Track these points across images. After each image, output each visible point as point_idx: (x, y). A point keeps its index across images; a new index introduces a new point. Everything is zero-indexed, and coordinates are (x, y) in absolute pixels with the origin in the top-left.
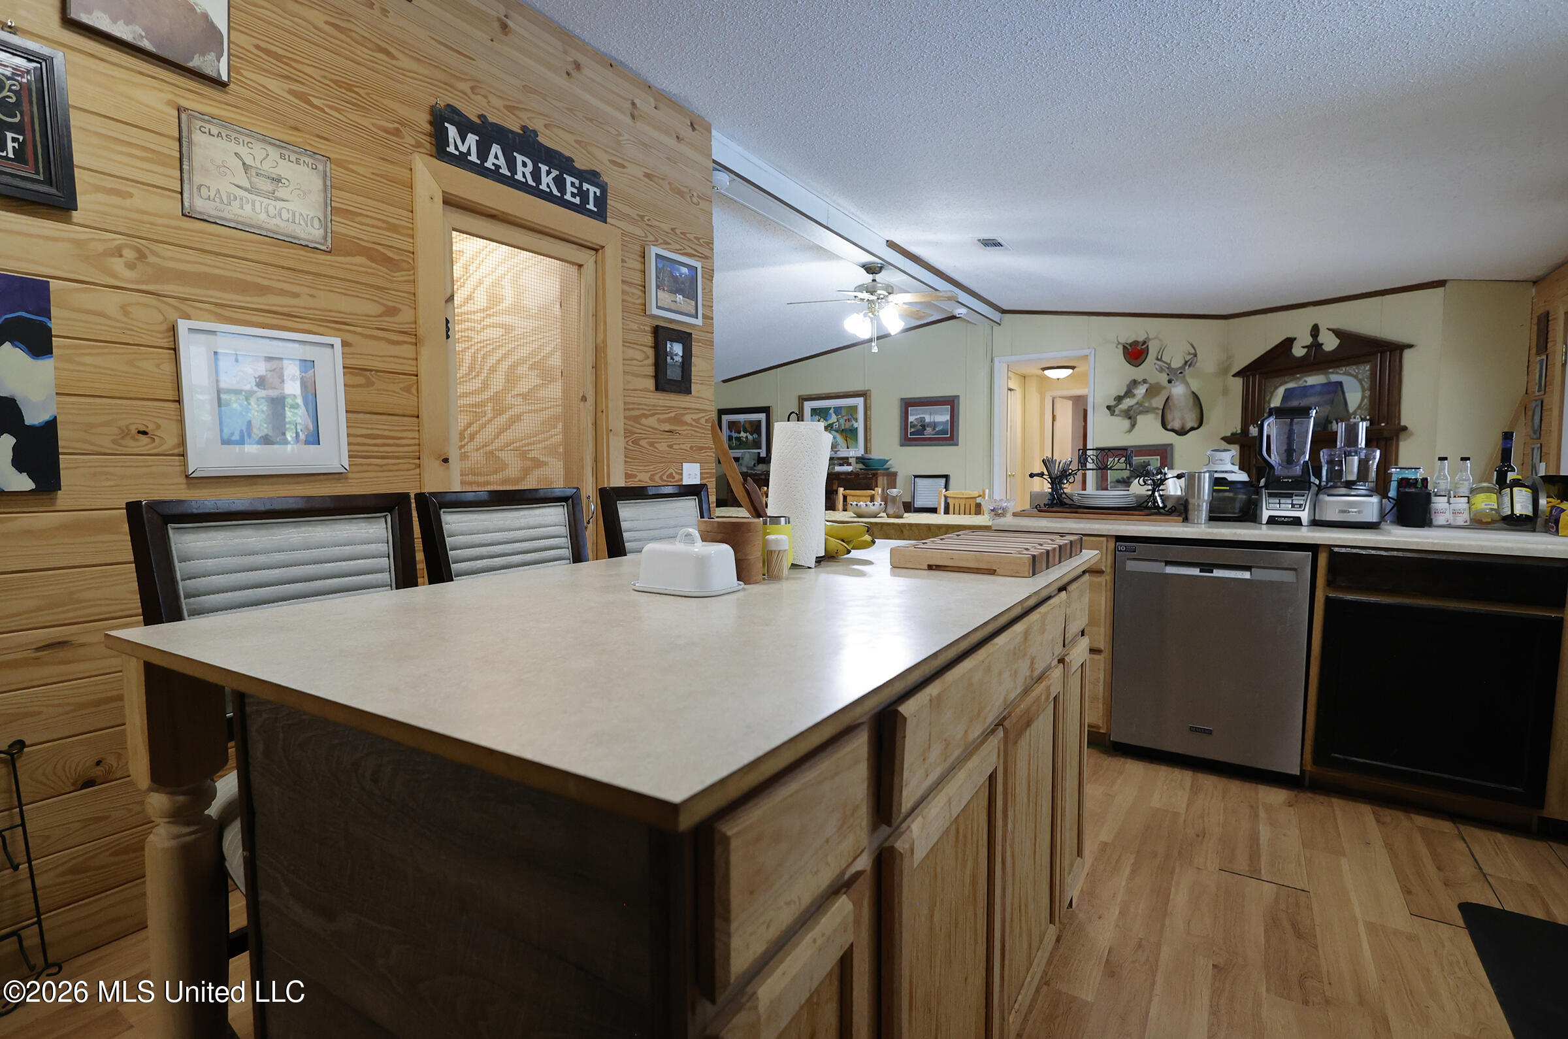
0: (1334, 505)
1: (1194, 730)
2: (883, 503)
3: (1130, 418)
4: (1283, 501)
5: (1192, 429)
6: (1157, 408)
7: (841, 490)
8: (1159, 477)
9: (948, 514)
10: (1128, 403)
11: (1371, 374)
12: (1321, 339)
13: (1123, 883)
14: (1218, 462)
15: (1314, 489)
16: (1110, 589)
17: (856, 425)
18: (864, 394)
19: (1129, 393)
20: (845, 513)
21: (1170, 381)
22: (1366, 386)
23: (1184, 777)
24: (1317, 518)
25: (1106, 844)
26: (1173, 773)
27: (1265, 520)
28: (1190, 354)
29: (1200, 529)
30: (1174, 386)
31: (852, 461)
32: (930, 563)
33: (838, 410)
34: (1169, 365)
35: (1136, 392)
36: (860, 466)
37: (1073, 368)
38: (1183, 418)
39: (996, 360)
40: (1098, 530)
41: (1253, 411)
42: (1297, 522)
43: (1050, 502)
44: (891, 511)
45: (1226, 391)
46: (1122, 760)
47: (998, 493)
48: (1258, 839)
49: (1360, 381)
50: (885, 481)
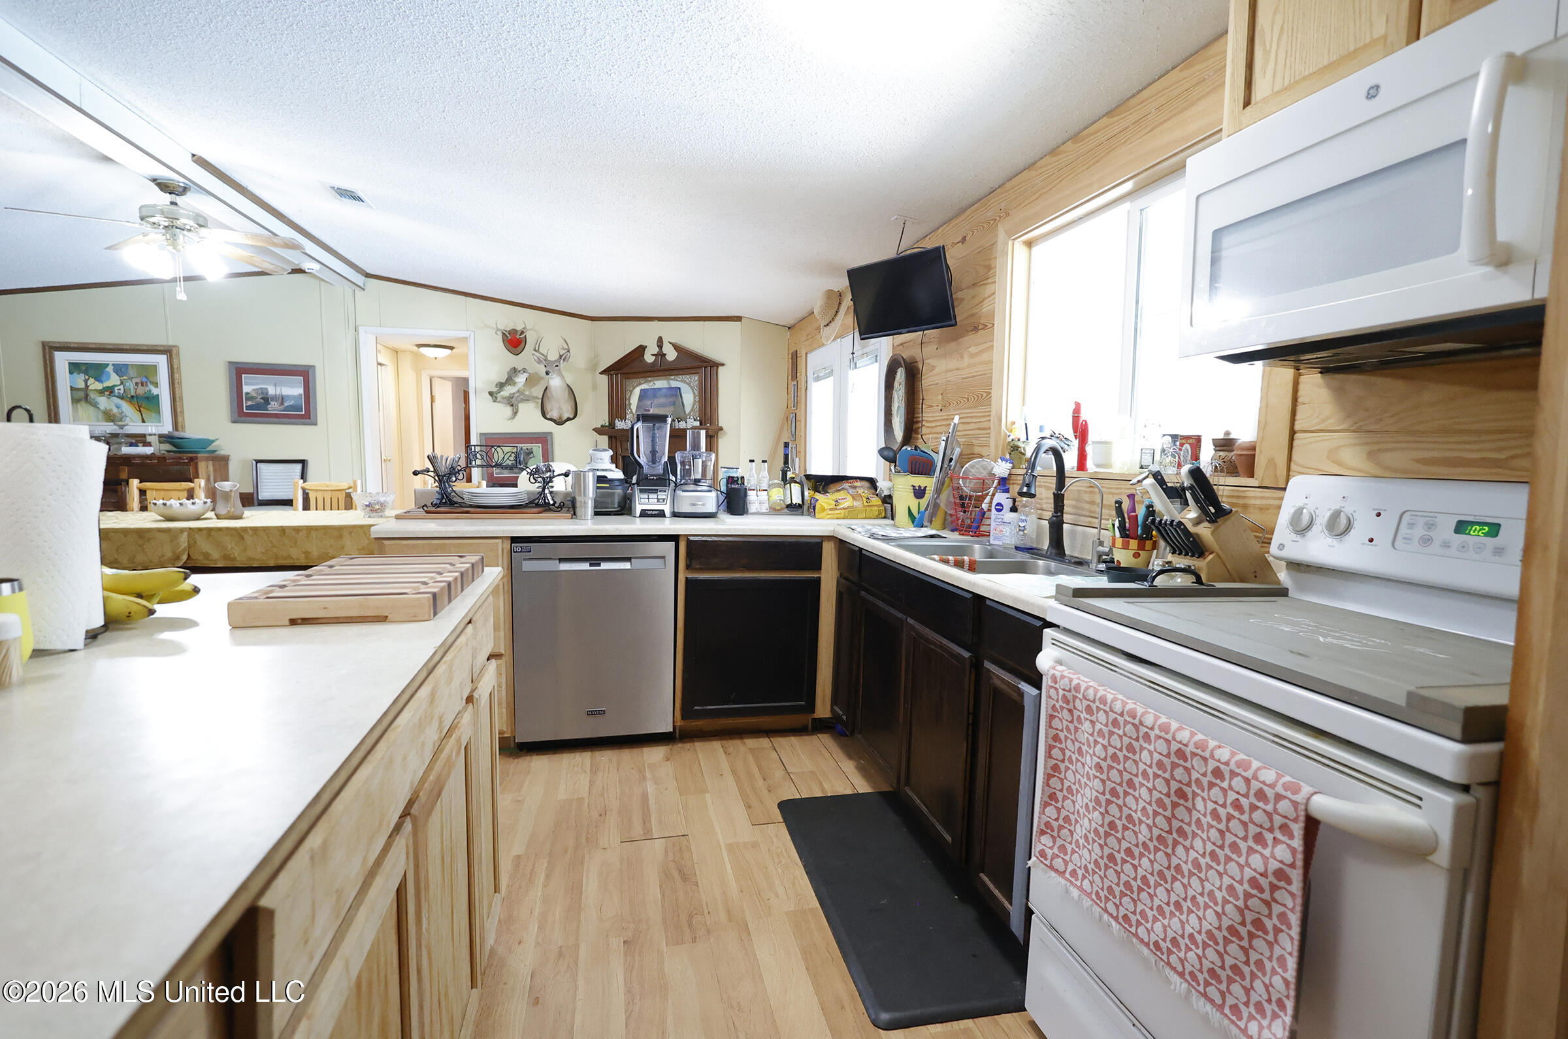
0: (688, 500)
1: (591, 713)
2: (209, 501)
3: (512, 405)
4: (651, 496)
5: (569, 419)
6: (537, 398)
7: (135, 483)
8: (548, 474)
9: (309, 509)
10: (508, 391)
11: (699, 383)
12: (665, 350)
13: (540, 894)
14: (599, 461)
15: (672, 485)
16: (508, 591)
17: (155, 391)
18: (167, 351)
19: (510, 381)
20: (145, 514)
21: (547, 373)
22: (696, 393)
23: (582, 759)
24: (676, 510)
25: (519, 857)
26: (575, 758)
27: (638, 514)
28: (563, 349)
29: (588, 525)
30: (552, 378)
31: (153, 440)
32: (292, 617)
33: (120, 369)
34: (546, 357)
35: (517, 380)
36: (166, 447)
37: (451, 348)
38: (560, 409)
39: (361, 330)
40: (493, 531)
41: (617, 407)
42: (661, 514)
43: (438, 502)
44: (222, 510)
45: (595, 387)
46: (528, 758)
47: (371, 486)
48: (648, 800)
49: (692, 388)
50: (211, 468)
